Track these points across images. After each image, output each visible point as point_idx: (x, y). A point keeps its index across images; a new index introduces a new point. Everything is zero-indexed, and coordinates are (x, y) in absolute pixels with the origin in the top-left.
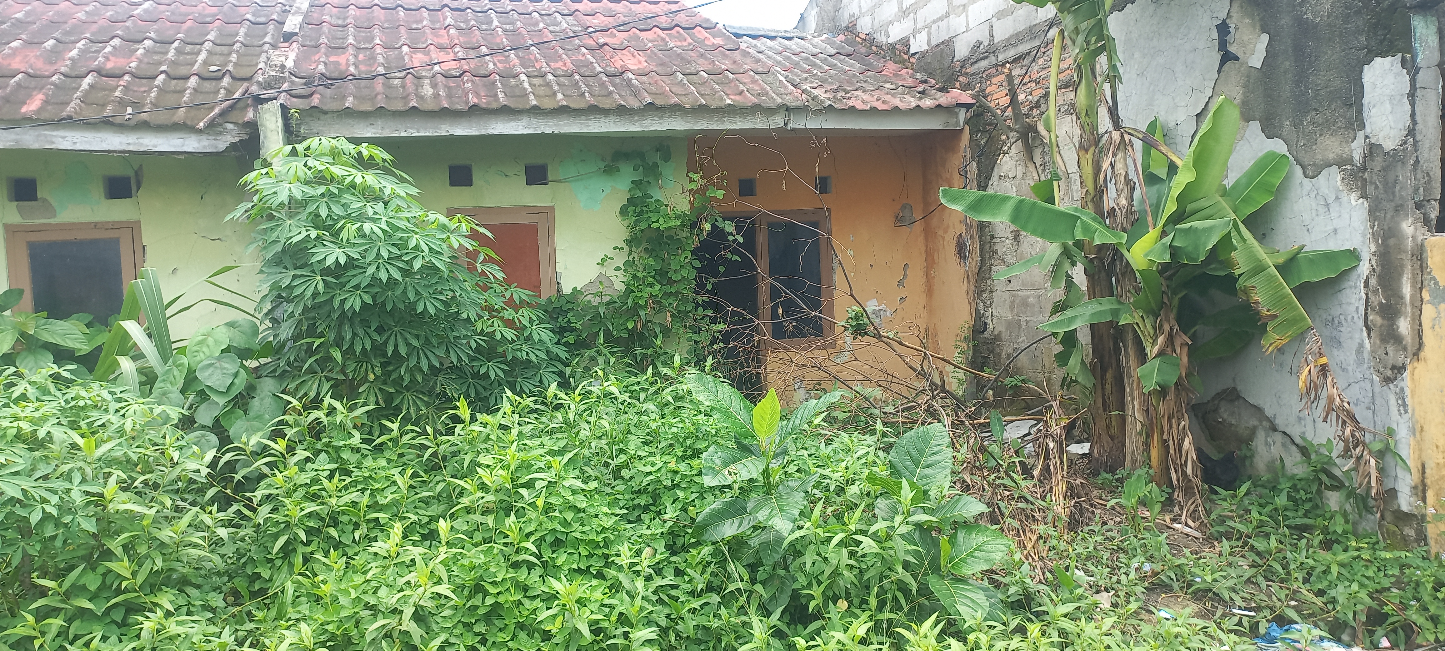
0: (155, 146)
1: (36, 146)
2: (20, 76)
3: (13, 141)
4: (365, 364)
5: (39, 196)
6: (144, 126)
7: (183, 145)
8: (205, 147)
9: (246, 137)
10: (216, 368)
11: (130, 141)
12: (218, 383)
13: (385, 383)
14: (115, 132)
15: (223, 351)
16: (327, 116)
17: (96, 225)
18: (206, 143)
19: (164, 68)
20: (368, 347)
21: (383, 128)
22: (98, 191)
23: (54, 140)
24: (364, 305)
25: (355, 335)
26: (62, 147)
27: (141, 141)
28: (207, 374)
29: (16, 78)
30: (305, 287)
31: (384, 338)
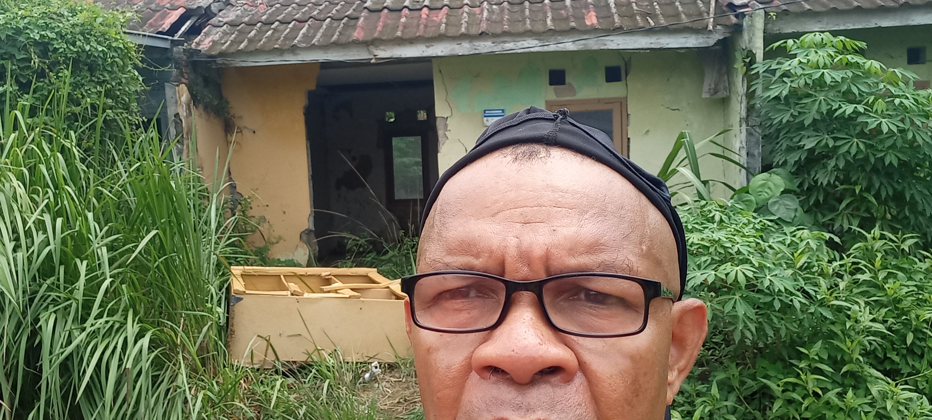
0: (668, 44)
1: (596, 47)
5: (567, 81)
8: (700, 43)
10: (781, 204)
11: (652, 41)
12: (784, 215)
14: (643, 36)
15: (783, 193)
17: (599, 100)
22: (602, 76)
28: (775, 208)
29: (568, 2)
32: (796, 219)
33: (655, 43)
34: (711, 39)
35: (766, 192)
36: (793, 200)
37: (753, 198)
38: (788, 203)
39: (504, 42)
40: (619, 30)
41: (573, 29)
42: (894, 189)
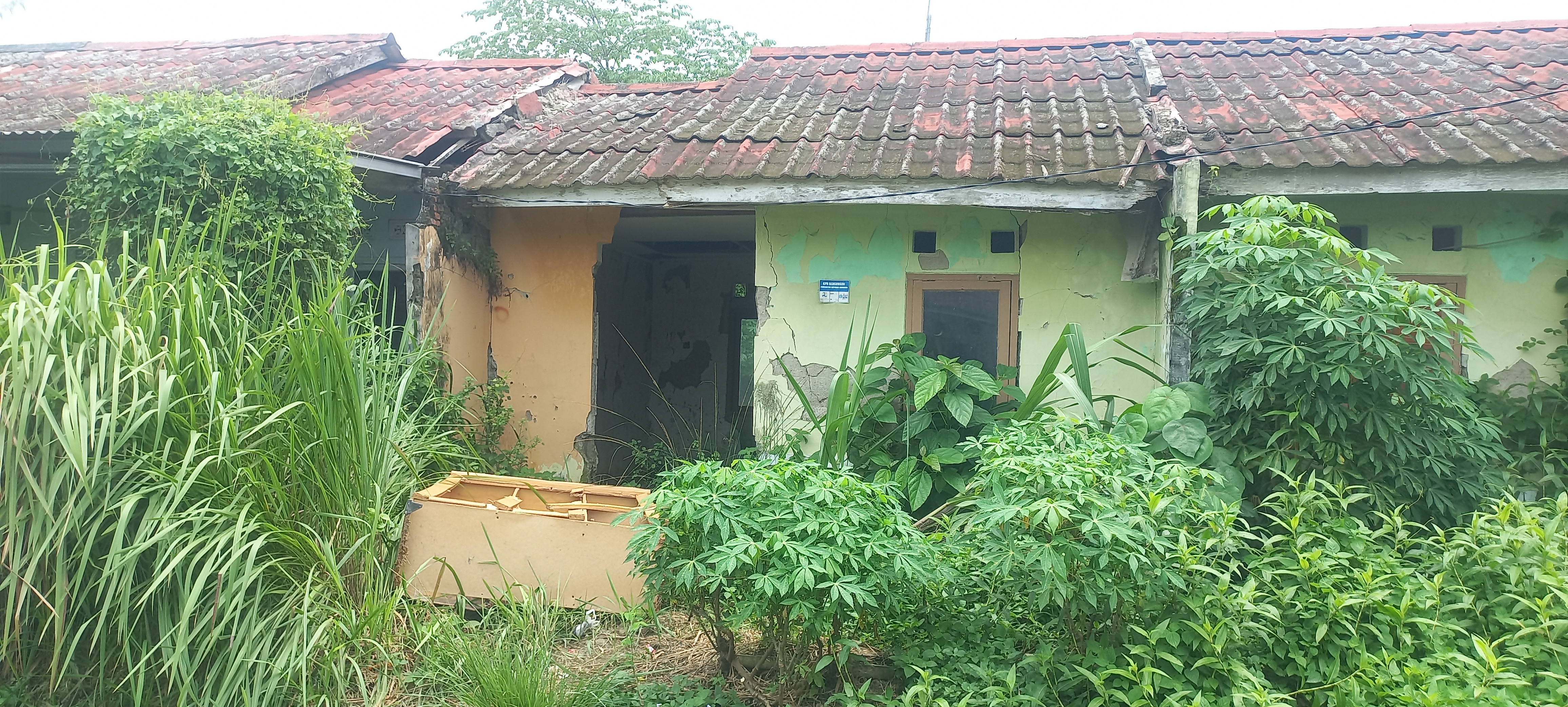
0: (1067, 203)
1: (966, 203)
2: (941, 138)
3: (948, 198)
5: (936, 248)
6: (1061, 184)
7: (1092, 203)
8: (1112, 205)
9: (1154, 195)
10: (1181, 431)
11: (1045, 198)
14: (1030, 190)
15: (1186, 415)
17: (980, 277)
18: (1114, 200)
19: (1057, 126)
20: (1344, 426)
22: (985, 245)
23: (984, 197)
24: (1353, 381)
25: (1329, 411)
27: (1054, 198)
29: (939, 140)
30: (1280, 356)
31: (1361, 419)
32: (1200, 454)
33: (1048, 201)
34: (1128, 200)
35: (1163, 413)
36: (1199, 426)
37: (1144, 420)
38: (1192, 430)
39: (841, 189)
40: (997, 181)
41: (934, 175)
42: (1350, 421)
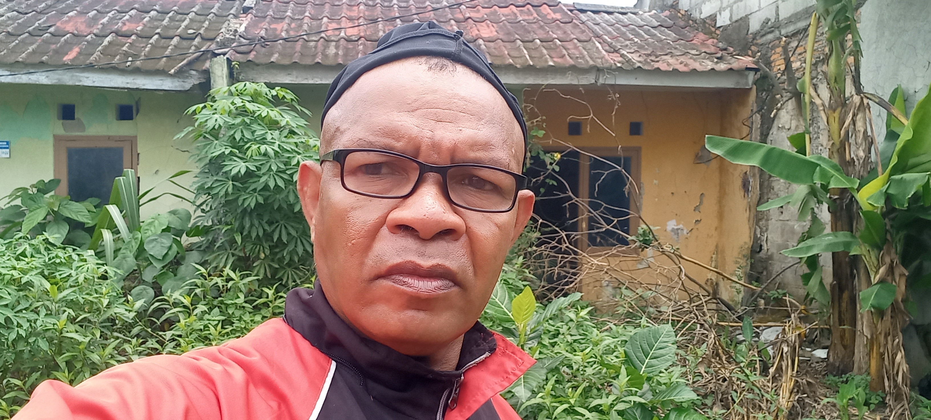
0: (144, 85)
1: (70, 83)
2: (68, 35)
3: (57, 79)
4: (258, 246)
5: (76, 117)
6: (137, 71)
7: (162, 85)
8: (176, 87)
9: (204, 81)
10: (158, 242)
11: (128, 81)
12: (157, 253)
13: (273, 260)
14: (120, 75)
15: (163, 230)
16: (258, 67)
17: (109, 138)
18: (177, 84)
19: (158, 31)
20: (261, 234)
21: (297, 77)
22: (112, 114)
23: (81, 79)
24: (257, 204)
25: (252, 225)
26: (86, 84)
27: (135, 81)
28: (151, 246)
29: (65, 37)
30: (220, 188)
31: (272, 229)
33: (131, 83)
34: (187, 84)
35: (151, 230)
36: (170, 237)
37: (140, 236)
40: (90, 68)
41: (42, 63)
